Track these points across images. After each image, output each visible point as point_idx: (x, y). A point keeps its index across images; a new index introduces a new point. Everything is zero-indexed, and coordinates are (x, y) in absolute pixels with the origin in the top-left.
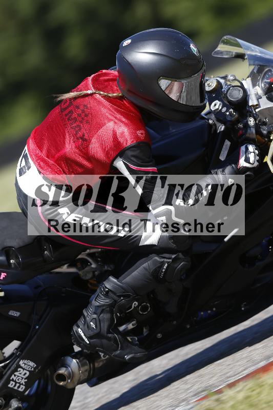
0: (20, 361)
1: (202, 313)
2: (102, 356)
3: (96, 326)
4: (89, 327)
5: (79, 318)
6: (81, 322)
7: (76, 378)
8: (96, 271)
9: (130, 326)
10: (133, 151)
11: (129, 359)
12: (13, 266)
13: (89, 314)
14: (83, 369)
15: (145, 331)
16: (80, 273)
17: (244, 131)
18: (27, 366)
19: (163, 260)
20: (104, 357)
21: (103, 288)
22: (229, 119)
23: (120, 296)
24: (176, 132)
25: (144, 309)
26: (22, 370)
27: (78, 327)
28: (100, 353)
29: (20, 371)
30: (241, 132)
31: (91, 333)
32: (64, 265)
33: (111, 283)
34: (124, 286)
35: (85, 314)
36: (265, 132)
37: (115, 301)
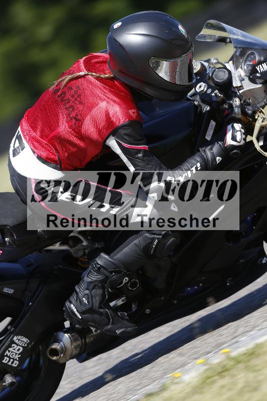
0: (13, 337)
1: (189, 289)
2: (93, 331)
3: (88, 302)
4: (81, 302)
5: (71, 294)
6: (73, 298)
7: (69, 353)
8: (87, 249)
9: (120, 302)
10: (126, 129)
11: (120, 333)
12: (8, 244)
13: (81, 290)
14: (75, 344)
15: (134, 307)
16: (72, 251)
17: (230, 111)
18: (20, 342)
19: (153, 236)
20: (95, 331)
21: (95, 264)
22: (214, 100)
23: (111, 272)
24: (162, 112)
25: (134, 285)
26: (15, 346)
27: (71, 302)
28: (92, 328)
29: (14, 347)
30: (227, 112)
31: (84, 309)
32: (56, 242)
33: (103, 259)
34: (115, 262)
35: (78, 290)
36: (250, 112)
37: (107, 277)
